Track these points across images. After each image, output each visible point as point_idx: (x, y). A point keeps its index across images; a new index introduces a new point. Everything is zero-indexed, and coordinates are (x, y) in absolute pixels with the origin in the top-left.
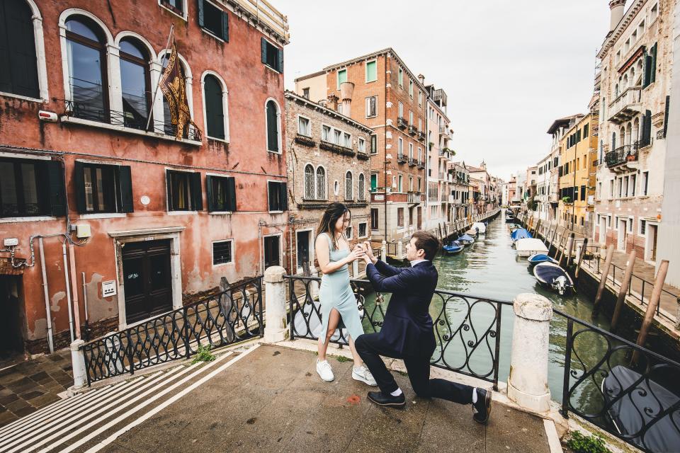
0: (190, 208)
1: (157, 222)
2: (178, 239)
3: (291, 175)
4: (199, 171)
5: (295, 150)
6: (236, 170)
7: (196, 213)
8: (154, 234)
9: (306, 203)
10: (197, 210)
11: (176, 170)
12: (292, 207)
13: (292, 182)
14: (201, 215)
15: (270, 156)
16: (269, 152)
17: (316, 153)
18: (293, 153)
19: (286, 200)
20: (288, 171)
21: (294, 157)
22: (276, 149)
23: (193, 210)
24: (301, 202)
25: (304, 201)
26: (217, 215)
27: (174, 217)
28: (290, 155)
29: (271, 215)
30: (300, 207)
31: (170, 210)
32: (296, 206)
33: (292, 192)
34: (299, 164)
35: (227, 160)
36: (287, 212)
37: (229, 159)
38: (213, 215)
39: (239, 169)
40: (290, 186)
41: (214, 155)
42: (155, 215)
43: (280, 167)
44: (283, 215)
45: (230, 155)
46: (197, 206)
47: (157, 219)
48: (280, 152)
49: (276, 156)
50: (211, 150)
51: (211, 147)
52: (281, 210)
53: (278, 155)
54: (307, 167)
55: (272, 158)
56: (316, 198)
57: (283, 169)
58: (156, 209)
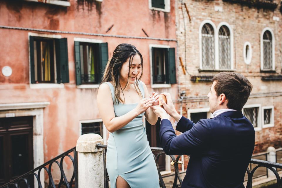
0: (56, 81)
1: (19, 96)
2: (42, 116)
3: (181, 38)
4: (66, 36)
5: (187, 5)
6: (110, 34)
7: (62, 86)
8: (15, 110)
9: (202, 74)
10: (63, 82)
11: (41, 36)
12: (183, 79)
13: (182, 47)
14: (67, 88)
15: (154, 14)
16: (153, 10)
17: (217, 8)
18: (184, 9)
19: (175, 69)
20: (178, 33)
21: (186, 14)
22: (163, 6)
23: (59, 82)
24: (196, 73)
25: (200, 71)
26: (87, 89)
27: (38, 90)
28: (180, 12)
29: (155, 89)
30: (193, 79)
31: (34, 82)
32: (189, 78)
33: (183, 60)
34: (193, 23)
35: (100, 22)
36: (175, 85)
37: (102, 21)
38: (81, 89)
39: (113, 32)
40: (180, 53)
41: (84, 17)
42: (16, 88)
43: (167, 27)
44: (171, 90)
45: (104, 16)
46: (63, 78)
47: (18, 93)
48: (167, 9)
49: (162, 15)
50: (81, 10)
51: (80, 7)
52: (167, 83)
53: (165, 13)
54: (204, 27)
55: (157, 16)
56: (217, 68)
57: (171, 30)
58: (17, 82)
